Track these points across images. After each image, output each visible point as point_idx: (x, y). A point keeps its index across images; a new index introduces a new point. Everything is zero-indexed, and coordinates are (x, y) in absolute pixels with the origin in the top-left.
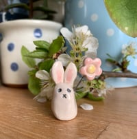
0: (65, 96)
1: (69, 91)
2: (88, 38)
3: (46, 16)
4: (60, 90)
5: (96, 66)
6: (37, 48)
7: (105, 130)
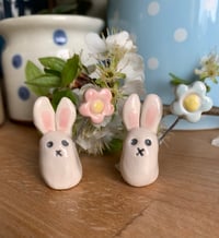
0: (58, 153)
1: (65, 144)
2: (126, 55)
4: (51, 144)
6: (45, 70)
7: (141, 215)
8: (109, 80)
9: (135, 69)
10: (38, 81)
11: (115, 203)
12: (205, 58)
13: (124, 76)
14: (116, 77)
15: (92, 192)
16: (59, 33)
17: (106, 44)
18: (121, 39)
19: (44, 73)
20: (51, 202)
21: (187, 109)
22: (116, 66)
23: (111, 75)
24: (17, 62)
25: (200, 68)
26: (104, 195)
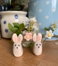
0: (17, 48)
1: (19, 46)
3: (20, 9)
5: (30, 35)
6: (14, 26)
7: (40, 63)
8: (31, 29)
9: (37, 27)
10: (12, 29)
11: (33, 60)
12: (53, 23)
13: (34, 29)
14: (32, 29)
15: (27, 57)
16: (16, 15)
17: (30, 20)
18: (34, 19)
19: (14, 27)
20: (17, 60)
21: (48, 36)
22: (32, 26)
23: (31, 28)
24: (5, 23)
25: (52, 26)
26: (30, 58)
